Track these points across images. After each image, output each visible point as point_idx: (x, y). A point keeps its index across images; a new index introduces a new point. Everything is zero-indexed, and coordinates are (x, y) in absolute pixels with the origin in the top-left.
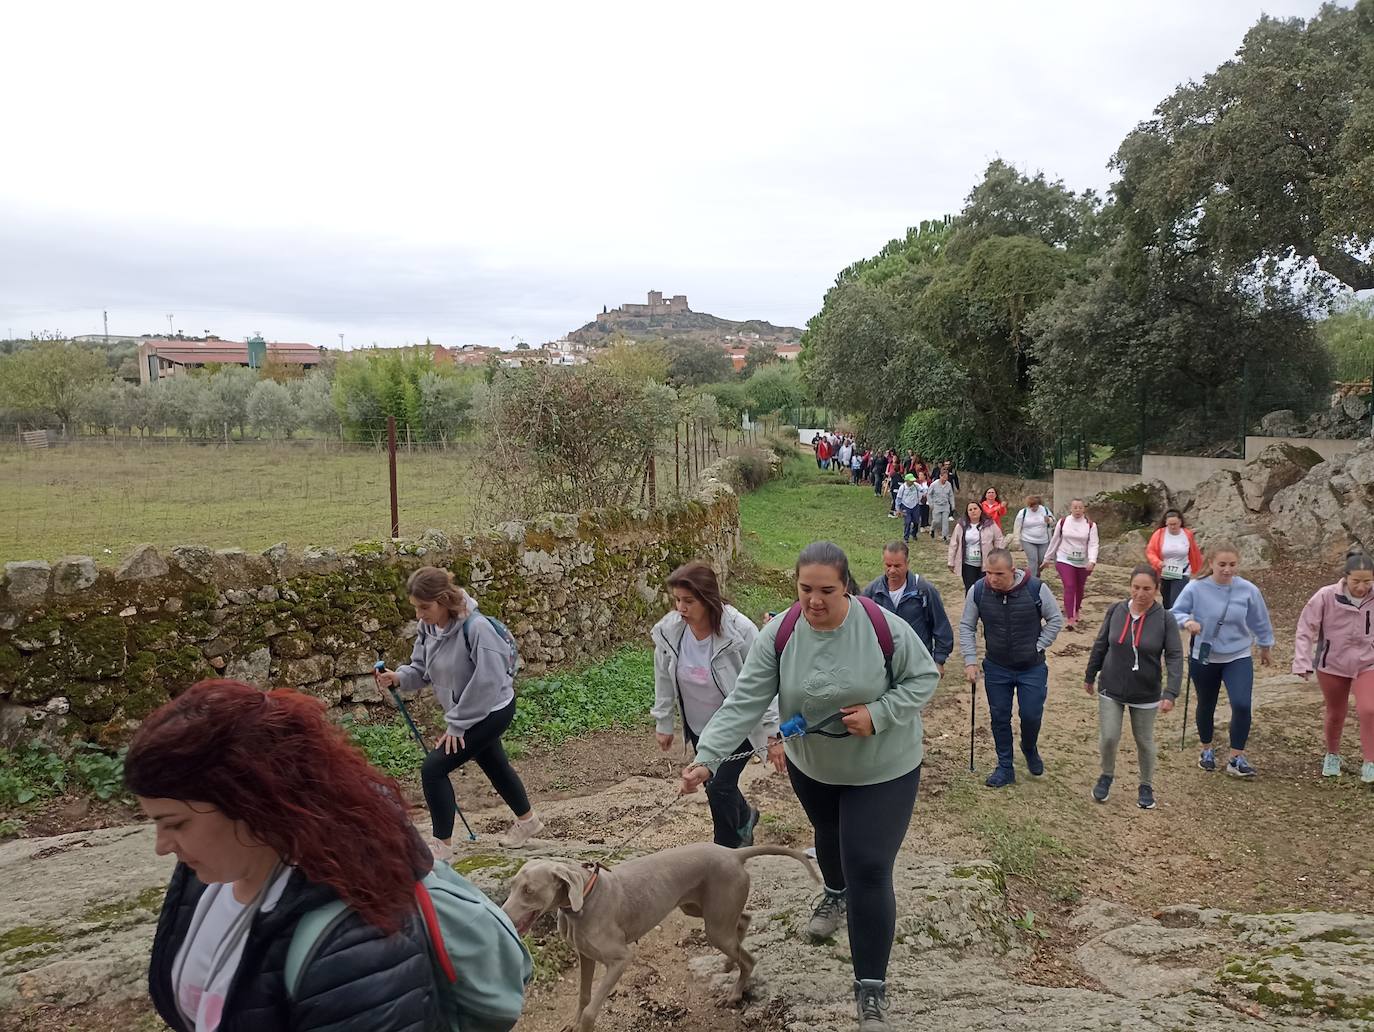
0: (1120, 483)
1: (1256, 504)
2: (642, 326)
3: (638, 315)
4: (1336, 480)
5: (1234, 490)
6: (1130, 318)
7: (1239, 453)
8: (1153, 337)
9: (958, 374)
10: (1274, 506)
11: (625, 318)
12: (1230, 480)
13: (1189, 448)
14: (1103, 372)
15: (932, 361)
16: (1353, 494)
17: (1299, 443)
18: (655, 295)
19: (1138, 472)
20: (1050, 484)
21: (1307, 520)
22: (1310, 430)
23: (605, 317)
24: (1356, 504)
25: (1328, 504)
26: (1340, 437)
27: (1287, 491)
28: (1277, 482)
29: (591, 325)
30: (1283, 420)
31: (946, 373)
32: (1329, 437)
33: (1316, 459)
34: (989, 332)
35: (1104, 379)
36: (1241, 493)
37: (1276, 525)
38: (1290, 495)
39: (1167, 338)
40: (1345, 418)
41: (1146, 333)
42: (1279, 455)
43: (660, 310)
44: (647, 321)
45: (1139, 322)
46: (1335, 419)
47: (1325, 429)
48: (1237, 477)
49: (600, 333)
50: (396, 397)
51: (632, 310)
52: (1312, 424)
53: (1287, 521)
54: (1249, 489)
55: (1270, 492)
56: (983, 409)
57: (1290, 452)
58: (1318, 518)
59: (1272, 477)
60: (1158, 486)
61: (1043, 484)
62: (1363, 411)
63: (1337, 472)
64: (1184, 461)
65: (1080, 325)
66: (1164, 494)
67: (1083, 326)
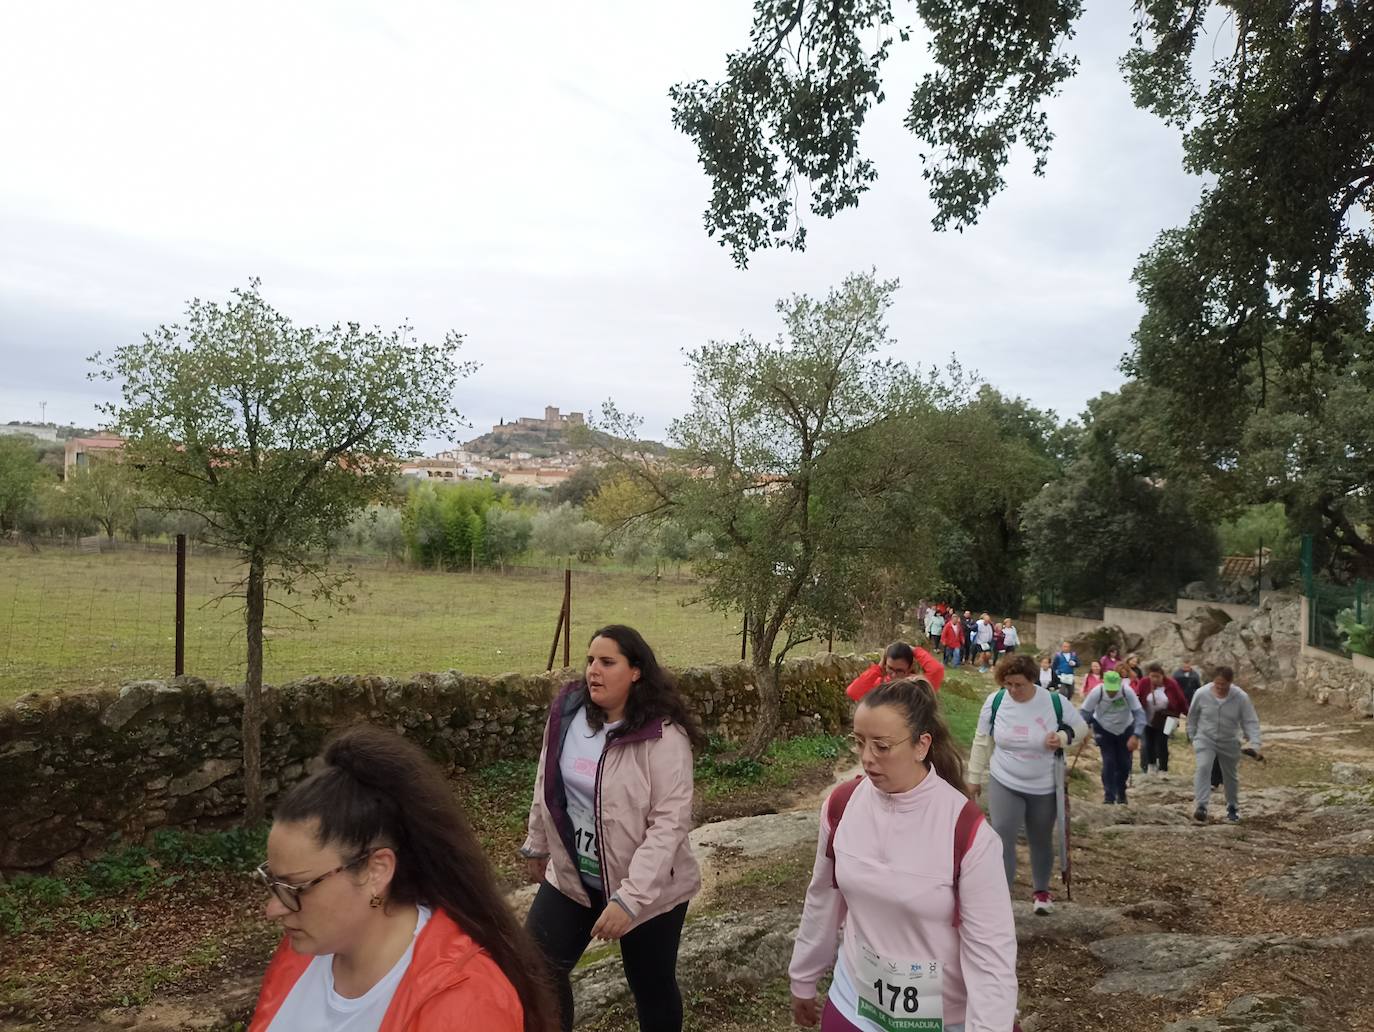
0: (1089, 627)
1: (1193, 646)
2: (538, 440)
3: (534, 429)
4: (1245, 633)
5: (1177, 636)
6: (1098, 513)
7: (1173, 610)
8: (1115, 527)
9: (968, 541)
10: (1205, 648)
11: (522, 432)
12: (1174, 629)
13: (1136, 603)
14: (1079, 549)
15: (948, 530)
16: (1255, 642)
17: (1215, 606)
18: (552, 411)
19: (1101, 618)
20: (1032, 625)
21: (1228, 657)
22: (1219, 596)
23: (500, 429)
24: (1258, 648)
25: (1240, 648)
26: (1239, 603)
27: (1213, 638)
28: (1206, 632)
29: (487, 436)
30: (1200, 589)
31: (959, 540)
32: (1232, 602)
33: (1226, 619)
34: (989, 511)
35: (1080, 554)
36: (1182, 637)
37: (1209, 659)
38: (1217, 641)
39: (1124, 529)
40: (1241, 591)
41: (1109, 524)
42: (1206, 614)
43: (557, 426)
44: (543, 435)
45: (1104, 516)
46: (1235, 590)
47: (1229, 596)
48: (1178, 627)
49: (495, 445)
50: (463, 526)
51: (529, 424)
52: (1219, 592)
53: (1215, 657)
54: (1188, 635)
55: (1201, 639)
56: (981, 567)
57: (1213, 612)
58: (1235, 656)
59: (1203, 628)
60: (1116, 629)
61: (1026, 624)
62: (1252, 587)
63: (1244, 628)
64: (1134, 613)
65: (1064, 516)
66: (1121, 635)
67: (1066, 516)
